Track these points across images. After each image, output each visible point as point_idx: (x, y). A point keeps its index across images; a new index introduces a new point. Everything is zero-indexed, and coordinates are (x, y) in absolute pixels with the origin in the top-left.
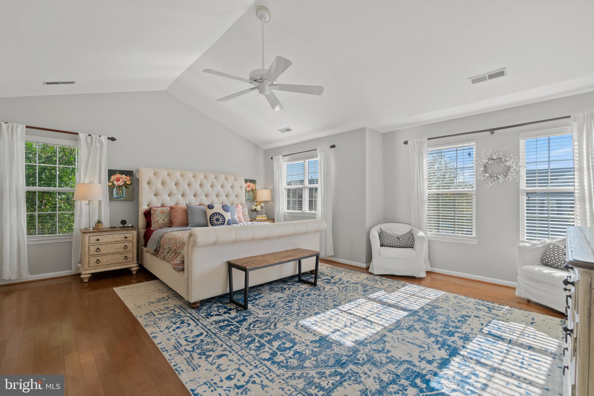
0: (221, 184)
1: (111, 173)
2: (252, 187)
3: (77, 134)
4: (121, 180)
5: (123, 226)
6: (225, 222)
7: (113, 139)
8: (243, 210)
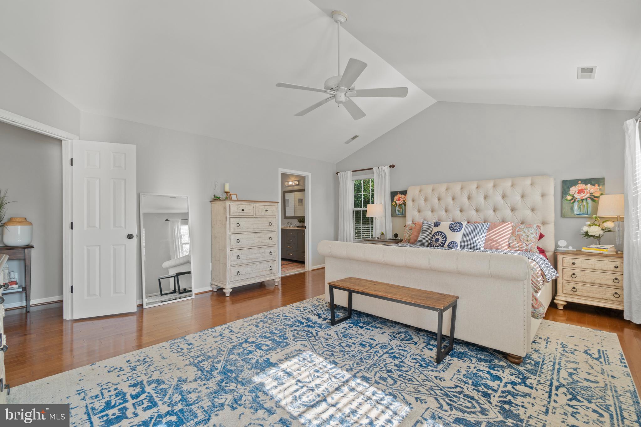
0: (502, 193)
1: (393, 194)
2: (592, 191)
3: (372, 169)
4: (401, 200)
5: (395, 238)
6: (444, 244)
7: (393, 166)
8: (522, 232)
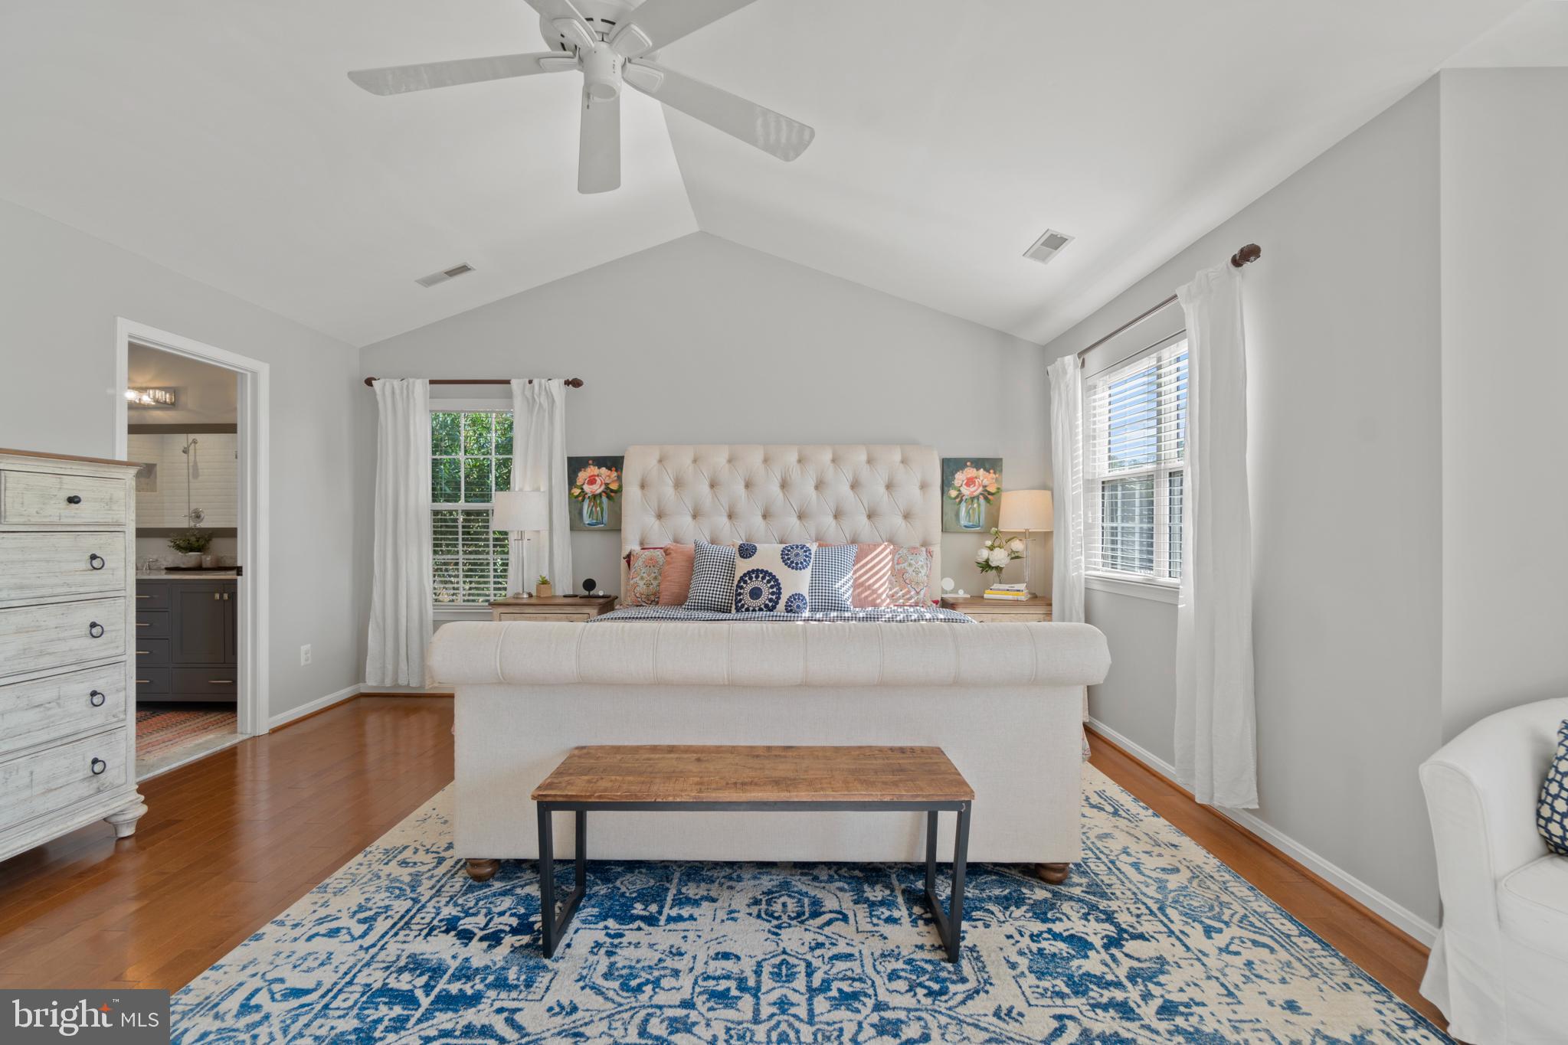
0: (850, 478)
1: (576, 465)
2: (986, 482)
3: (508, 382)
4: (599, 482)
5: (587, 593)
6: (777, 603)
7: (576, 383)
8: (906, 564)
